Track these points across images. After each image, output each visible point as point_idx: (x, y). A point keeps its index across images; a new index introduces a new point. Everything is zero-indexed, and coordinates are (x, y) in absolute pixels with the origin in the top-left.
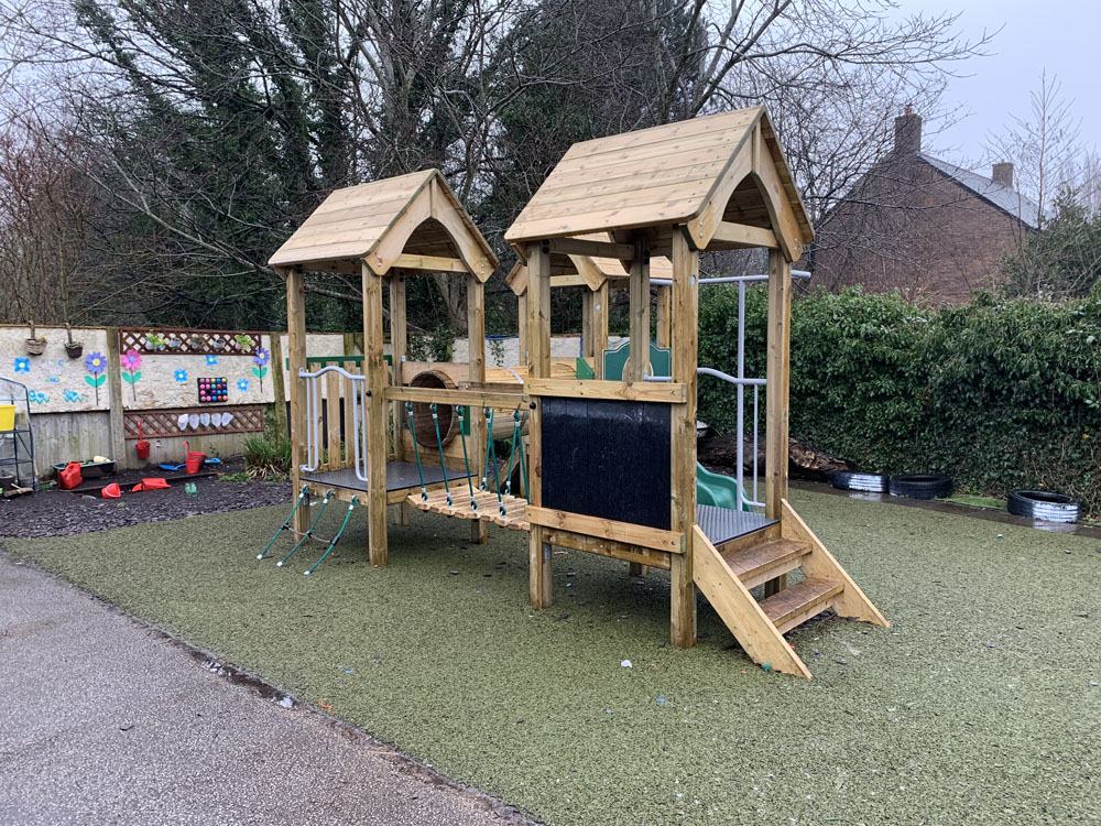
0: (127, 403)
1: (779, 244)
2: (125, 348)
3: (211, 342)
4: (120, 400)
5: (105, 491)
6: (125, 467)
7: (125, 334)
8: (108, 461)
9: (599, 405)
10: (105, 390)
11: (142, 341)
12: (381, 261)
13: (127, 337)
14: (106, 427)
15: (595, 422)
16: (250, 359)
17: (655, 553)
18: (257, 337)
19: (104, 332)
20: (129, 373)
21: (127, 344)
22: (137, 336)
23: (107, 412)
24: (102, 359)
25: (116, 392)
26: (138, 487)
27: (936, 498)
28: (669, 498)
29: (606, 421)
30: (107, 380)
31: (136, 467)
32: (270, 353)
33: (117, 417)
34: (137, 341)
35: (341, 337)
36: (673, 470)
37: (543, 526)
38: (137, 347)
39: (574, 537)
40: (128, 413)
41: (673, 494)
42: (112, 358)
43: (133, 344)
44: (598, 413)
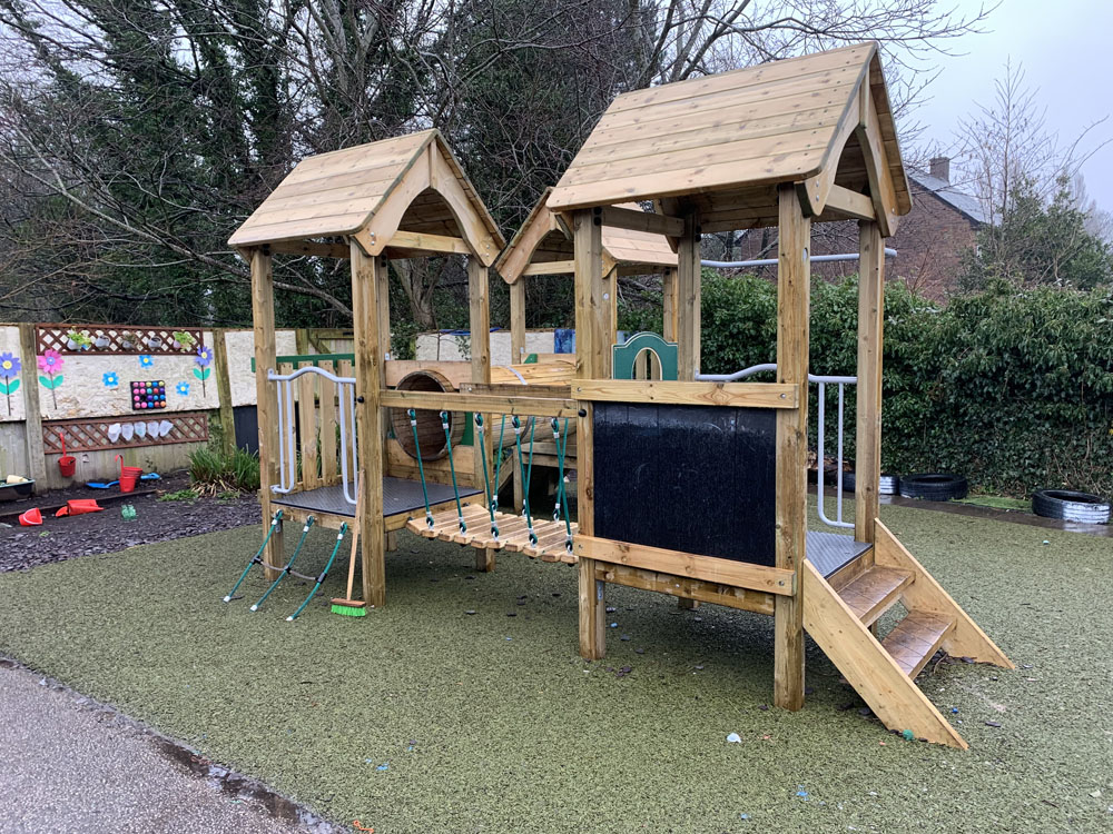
0: (47, 411)
1: (876, 215)
2: (42, 347)
3: (145, 340)
4: (38, 409)
5: (23, 518)
6: (44, 485)
7: (42, 332)
8: (25, 481)
9: (674, 411)
10: (18, 398)
11: (64, 339)
12: (374, 239)
13: (44, 335)
14: (22, 441)
15: (668, 432)
16: (191, 359)
17: (752, 594)
18: (198, 335)
19: (17, 329)
20: (47, 376)
21: (45, 343)
22: (57, 333)
23: (22, 422)
24: (14, 361)
25: (33, 399)
26: (63, 511)
27: (953, 499)
28: (773, 527)
29: (684, 431)
30: (21, 385)
31: (59, 486)
32: (213, 352)
33: (35, 429)
34: (57, 339)
35: (292, 333)
36: (779, 492)
37: (596, 560)
38: (57, 347)
39: (639, 573)
40: (47, 424)
41: (779, 521)
42: (27, 360)
43: (53, 343)
44: (673, 422)
